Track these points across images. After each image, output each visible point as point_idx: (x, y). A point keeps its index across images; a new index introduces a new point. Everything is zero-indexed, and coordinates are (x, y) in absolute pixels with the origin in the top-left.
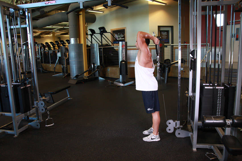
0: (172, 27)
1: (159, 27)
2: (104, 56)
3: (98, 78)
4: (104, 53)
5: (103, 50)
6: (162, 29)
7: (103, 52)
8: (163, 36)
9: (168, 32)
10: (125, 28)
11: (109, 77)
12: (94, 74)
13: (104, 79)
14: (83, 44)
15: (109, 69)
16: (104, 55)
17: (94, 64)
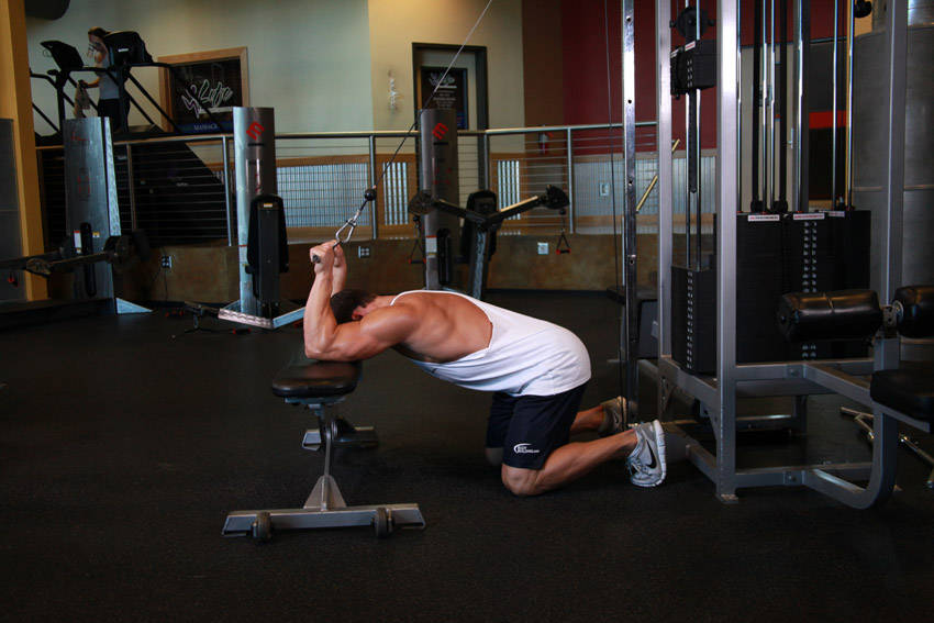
0: (479, 53)
1: (419, 49)
2: (137, 192)
3: (111, 304)
4: (137, 176)
5: (135, 159)
6: (432, 61)
7: (136, 167)
8: (437, 95)
9: (459, 75)
10: (241, 49)
11: (172, 298)
12: (90, 285)
13: (145, 310)
14: (12, 120)
15: (173, 258)
16: (137, 184)
17: (86, 232)
